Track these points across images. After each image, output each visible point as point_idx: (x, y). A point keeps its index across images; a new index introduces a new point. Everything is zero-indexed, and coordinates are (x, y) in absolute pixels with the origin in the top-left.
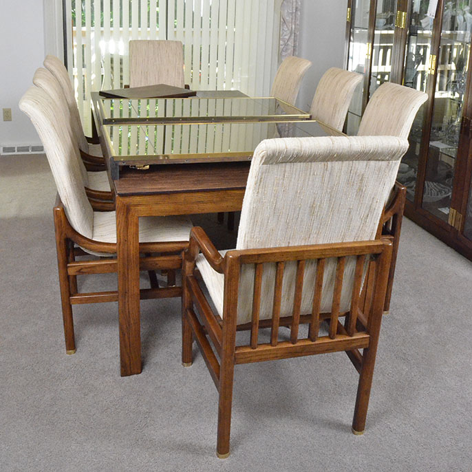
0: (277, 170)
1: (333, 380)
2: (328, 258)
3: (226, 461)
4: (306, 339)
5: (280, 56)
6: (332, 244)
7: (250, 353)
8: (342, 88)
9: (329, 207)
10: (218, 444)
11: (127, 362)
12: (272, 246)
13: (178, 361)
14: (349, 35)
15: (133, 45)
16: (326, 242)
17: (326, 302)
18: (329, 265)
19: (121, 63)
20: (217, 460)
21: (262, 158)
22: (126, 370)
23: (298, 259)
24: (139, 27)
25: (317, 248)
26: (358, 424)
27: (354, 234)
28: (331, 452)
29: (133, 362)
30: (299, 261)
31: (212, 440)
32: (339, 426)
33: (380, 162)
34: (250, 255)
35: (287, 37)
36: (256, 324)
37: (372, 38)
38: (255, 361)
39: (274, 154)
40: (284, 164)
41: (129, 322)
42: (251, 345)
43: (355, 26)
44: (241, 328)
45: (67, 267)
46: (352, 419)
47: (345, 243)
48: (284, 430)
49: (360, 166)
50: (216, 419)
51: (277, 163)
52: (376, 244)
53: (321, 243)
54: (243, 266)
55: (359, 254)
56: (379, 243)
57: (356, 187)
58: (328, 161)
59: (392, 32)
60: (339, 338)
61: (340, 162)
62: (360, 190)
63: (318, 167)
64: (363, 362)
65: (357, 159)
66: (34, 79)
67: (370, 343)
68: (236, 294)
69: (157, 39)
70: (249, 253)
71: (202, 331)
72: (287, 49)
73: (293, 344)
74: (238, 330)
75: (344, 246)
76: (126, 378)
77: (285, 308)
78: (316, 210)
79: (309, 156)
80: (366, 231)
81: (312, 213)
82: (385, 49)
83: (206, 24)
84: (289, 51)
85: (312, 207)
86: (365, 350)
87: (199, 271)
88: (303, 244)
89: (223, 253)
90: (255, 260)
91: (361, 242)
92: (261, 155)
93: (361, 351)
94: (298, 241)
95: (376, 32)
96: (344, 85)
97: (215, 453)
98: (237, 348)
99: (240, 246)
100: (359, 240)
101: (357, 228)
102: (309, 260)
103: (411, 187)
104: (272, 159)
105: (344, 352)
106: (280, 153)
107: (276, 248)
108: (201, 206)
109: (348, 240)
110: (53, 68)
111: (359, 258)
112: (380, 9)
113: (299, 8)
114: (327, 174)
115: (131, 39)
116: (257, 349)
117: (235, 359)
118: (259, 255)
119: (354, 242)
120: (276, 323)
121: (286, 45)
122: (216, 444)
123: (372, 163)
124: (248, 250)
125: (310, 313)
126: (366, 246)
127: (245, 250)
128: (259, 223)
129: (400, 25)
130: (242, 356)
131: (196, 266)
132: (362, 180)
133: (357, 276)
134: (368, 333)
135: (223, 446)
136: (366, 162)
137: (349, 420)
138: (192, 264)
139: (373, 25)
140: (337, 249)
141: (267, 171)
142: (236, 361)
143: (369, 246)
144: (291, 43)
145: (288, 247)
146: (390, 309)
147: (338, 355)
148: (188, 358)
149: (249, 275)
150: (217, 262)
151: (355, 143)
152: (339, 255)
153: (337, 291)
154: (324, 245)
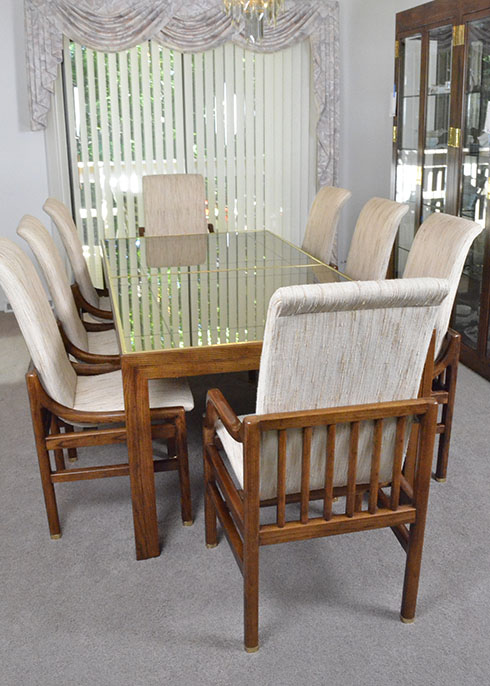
0: (295, 323)
1: (380, 561)
2: (364, 422)
3: (255, 655)
4: (343, 515)
5: (318, 186)
6: (367, 405)
7: (276, 532)
8: (385, 220)
9: (361, 362)
10: (245, 637)
11: (143, 543)
12: (296, 410)
13: (202, 541)
14: (397, 157)
15: (147, 180)
16: (360, 403)
17: (363, 472)
18: (365, 428)
19: (136, 202)
20: (243, 655)
21: (279, 308)
22: (142, 554)
23: (329, 423)
24: (155, 158)
25: (349, 410)
26: (407, 611)
27: (392, 392)
28: (375, 643)
29: (150, 544)
30: (329, 426)
31: (239, 632)
32: (387, 614)
33: (418, 309)
34: (271, 421)
35: (325, 164)
36: (282, 498)
37: (422, 160)
38: (283, 541)
39: (291, 305)
40: (304, 315)
41: (143, 498)
42: (279, 524)
43: (404, 146)
44: (265, 504)
45: (45, 441)
46: (400, 604)
47: (382, 403)
48: (323, 620)
49: (394, 313)
50: (242, 607)
51: (296, 314)
52: (418, 403)
53: (353, 403)
54: (264, 433)
55: (398, 415)
56: (423, 401)
57: (391, 338)
58: (356, 309)
59: (445, 151)
60: (380, 513)
61: (370, 311)
62: (396, 341)
63: (344, 316)
64: (410, 539)
65: (390, 306)
66: (17, 229)
67: (416, 517)
68: (257, 465)
69: (175, 172)
70: (270, 418)
71: (225, 508)
72: (326, 178)
73: (327, 520)
74: (261, 506)
75: (381, 407)
76: (142, 561)
77: (316, 480)
78: (346, 366)
79: (334, 305)
80: (407, 388)
81: (341, 370)
82: (435, 171)
83: (230, 152)
84: (328, 180)
85: (341, 363)
86: (412, 526)
87: (219, 439)
88: (332, 406)
89: (241, 418)
90: (279, 426)
91: (401, 401)
92: (277, 306)
93: (408, 526)
94: (326, 404)
95: (426, 152)
96: (387, 217)
97: (243, 646)
98: (262, 527)
99: (260, 410)
100: (399, 399)
101: (395, 385)
102: (341, 425)
103: (474, 333)
104: (290, 310)
105: (389, 529)
106: (298, 303)
107: (301, 412)
108: (219, 364)
109: (385, 399)
110: (53, 213)
111: (399, 420)
112: (430, 126)
113: (338, 129)
114: (356, 325)
115: (145, 174)
116: (285, 528)
117: (260, 539)
118: (282, 420)
119: (393, 402)
120: (306, 497)
121: (324, 172)
122: (243, 635)
123: (409, 310)
124: (269, 415)
125: (346, 484)
126: (407, 407)
127: (265, 416)
128: (280, 383)
129: (454, 143)
130: (268, 536)
131: (216, 434)
132: (397, 330)
133: (398, 442)
134: (413, 506)
135: (251, 639)
136: (400, 309)
137: (396, 605)
138: (212, 432)
139: (423, 144)
140: (373, 410)
141: (285, 324)
142: (262, 541)
143: (411, 406)
144: (330, 171)
145: (315, 410)
146: (448, 476)
147: (386, 531)
148: (212, 538)
149: (271, 444)
150: (235, 430)
151: (386, 287)
152: (376, 418)
153: (375, 459)
154: (357, 406)
